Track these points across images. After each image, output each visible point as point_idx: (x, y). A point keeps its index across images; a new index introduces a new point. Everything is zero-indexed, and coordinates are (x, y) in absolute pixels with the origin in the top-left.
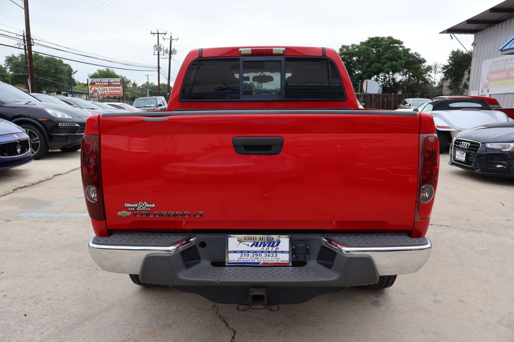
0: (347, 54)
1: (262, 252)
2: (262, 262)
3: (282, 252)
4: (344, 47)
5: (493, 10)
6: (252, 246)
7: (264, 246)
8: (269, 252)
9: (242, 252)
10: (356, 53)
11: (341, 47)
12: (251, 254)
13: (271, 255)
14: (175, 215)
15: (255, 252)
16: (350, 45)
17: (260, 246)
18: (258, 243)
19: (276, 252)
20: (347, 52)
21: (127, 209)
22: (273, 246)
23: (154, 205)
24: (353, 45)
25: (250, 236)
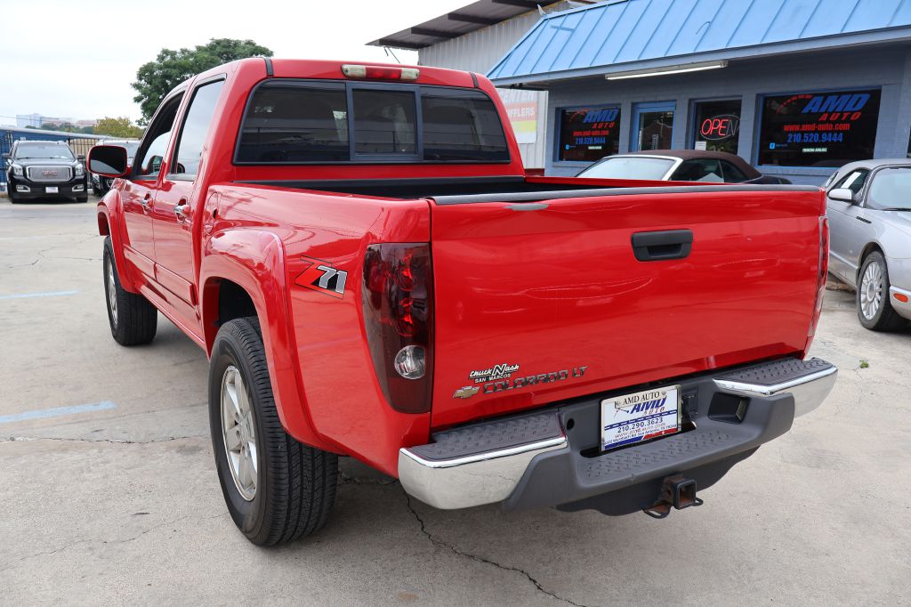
0: (174, 67)
1: (645, 418)
2: (644, 435)
3: (669, 413)
4: (166, 52)
5: (453, 16)
6: (632, 412)
7: (647, 408)
8: (653, 416)
9: (620, 424)
10: (192, 66)
11: (159, 53)
12: (631, 426)
13: (655, 421)
14: (547, 379)
15: (636, 420)
16: (178, 51)
17: (642, 410)
18: (639, 405)
19: (661, 415)
20: (174, 62)
21: (472, 382)
22: (657, 406)
23: (517, 367)
24: (183, 51)
25: (631, 396)
